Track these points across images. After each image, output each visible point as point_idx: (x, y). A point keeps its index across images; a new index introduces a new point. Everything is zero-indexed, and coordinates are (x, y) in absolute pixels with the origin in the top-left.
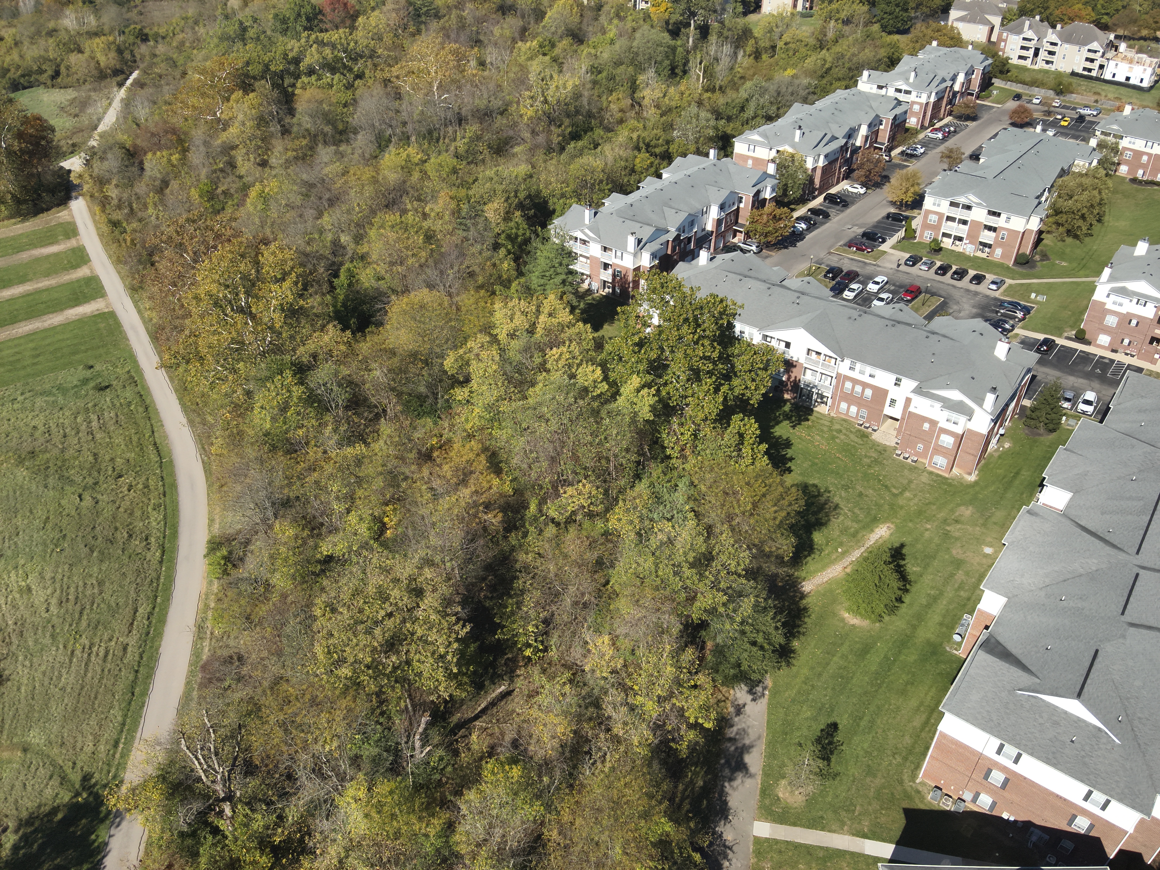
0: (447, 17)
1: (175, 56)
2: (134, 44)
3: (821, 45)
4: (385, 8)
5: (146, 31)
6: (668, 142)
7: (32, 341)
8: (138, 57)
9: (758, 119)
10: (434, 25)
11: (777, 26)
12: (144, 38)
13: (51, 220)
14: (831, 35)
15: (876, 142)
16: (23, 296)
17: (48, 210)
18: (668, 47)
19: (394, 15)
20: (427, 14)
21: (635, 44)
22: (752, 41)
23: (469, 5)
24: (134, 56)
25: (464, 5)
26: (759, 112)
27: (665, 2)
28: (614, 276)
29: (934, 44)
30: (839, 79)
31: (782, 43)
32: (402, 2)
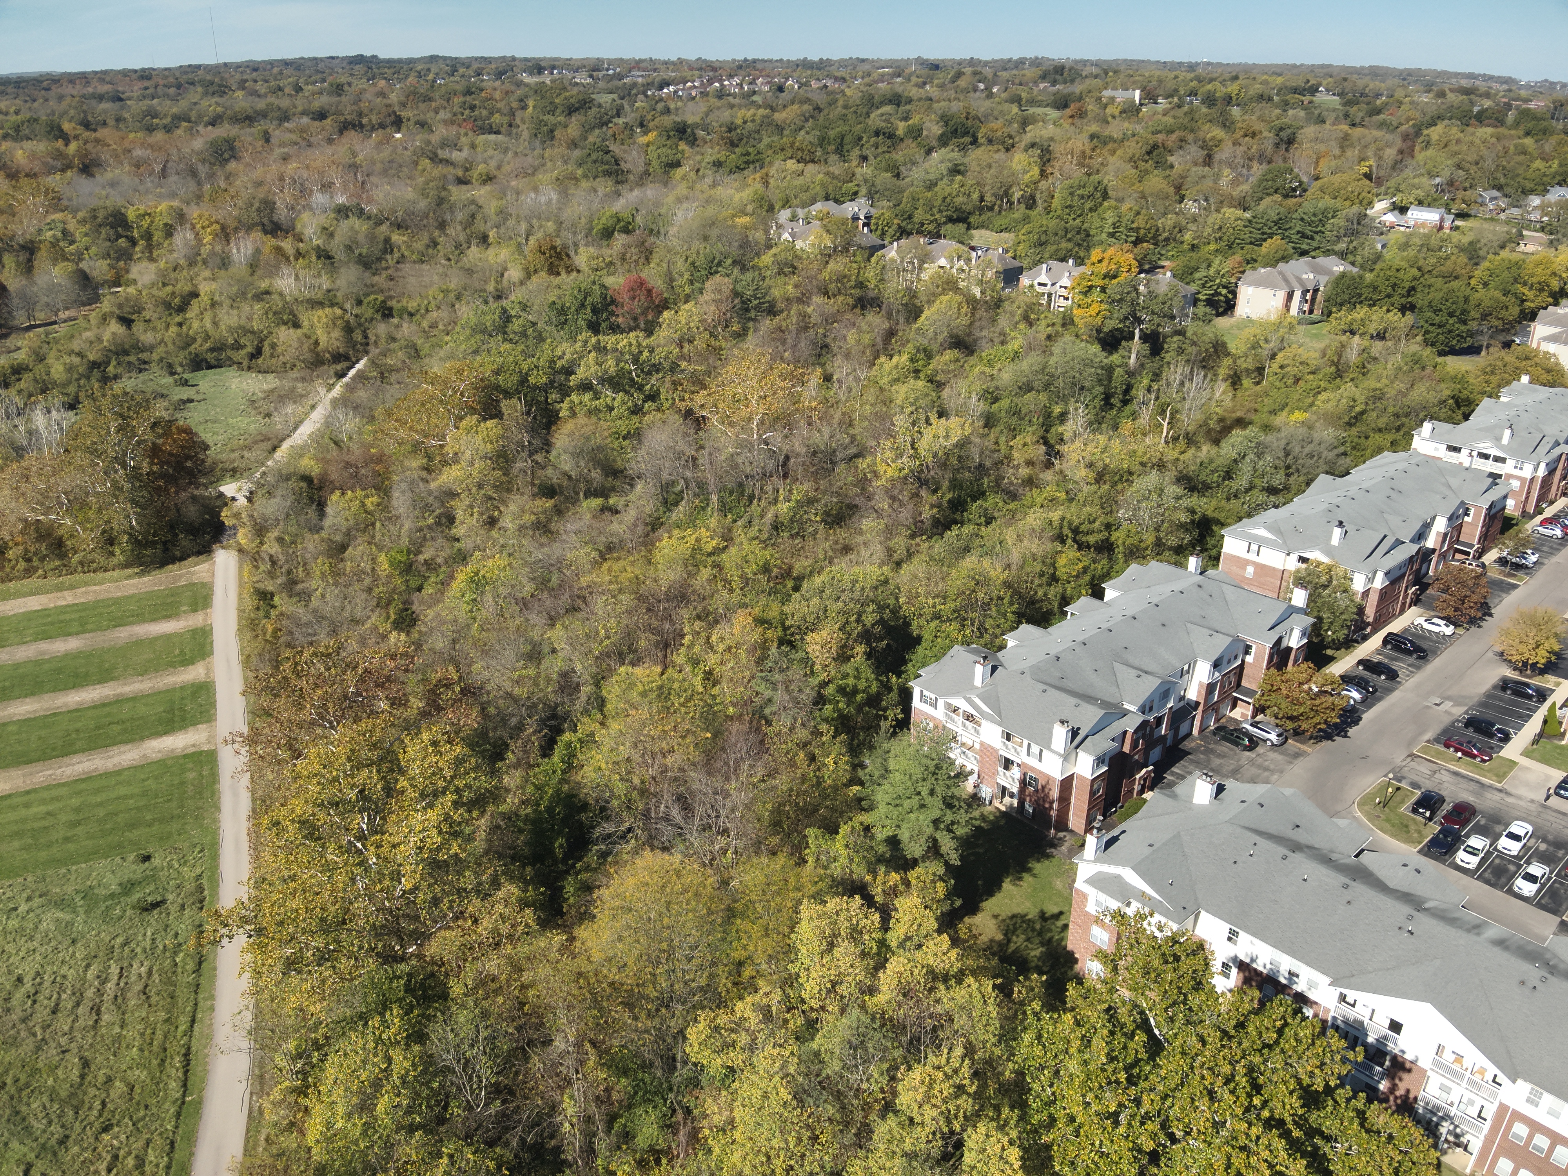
0: (785, 314)
1: (419, 342)
2: (372, 319)
3: (1339, 372)
4: (702, 300)
5: (393, 303)
6: (1108, 526)
7: (79, 793)
8: (372, 338)
9: (1255, 492)
10: (767, 324)
11: (1267, 341)
12: (387, 313)
13: (181, 576)
14: (1352, 356)
15: (1458, 541)
16: (95, 707)
17: (182, 559)
18: (1102, 368)
19: (713, 308)
20: (758, 308)
21: (1052, 361)
22: (1227, 362)
23: (817, 299)
24: (366, 337)
25: (810, 298)
26: (1257, 482)
27: (1097, 304)
28: (1024, 783)
29: (1525, 379)
30: (1380, 430)
31: (1275, 366)
32: (726, 290)
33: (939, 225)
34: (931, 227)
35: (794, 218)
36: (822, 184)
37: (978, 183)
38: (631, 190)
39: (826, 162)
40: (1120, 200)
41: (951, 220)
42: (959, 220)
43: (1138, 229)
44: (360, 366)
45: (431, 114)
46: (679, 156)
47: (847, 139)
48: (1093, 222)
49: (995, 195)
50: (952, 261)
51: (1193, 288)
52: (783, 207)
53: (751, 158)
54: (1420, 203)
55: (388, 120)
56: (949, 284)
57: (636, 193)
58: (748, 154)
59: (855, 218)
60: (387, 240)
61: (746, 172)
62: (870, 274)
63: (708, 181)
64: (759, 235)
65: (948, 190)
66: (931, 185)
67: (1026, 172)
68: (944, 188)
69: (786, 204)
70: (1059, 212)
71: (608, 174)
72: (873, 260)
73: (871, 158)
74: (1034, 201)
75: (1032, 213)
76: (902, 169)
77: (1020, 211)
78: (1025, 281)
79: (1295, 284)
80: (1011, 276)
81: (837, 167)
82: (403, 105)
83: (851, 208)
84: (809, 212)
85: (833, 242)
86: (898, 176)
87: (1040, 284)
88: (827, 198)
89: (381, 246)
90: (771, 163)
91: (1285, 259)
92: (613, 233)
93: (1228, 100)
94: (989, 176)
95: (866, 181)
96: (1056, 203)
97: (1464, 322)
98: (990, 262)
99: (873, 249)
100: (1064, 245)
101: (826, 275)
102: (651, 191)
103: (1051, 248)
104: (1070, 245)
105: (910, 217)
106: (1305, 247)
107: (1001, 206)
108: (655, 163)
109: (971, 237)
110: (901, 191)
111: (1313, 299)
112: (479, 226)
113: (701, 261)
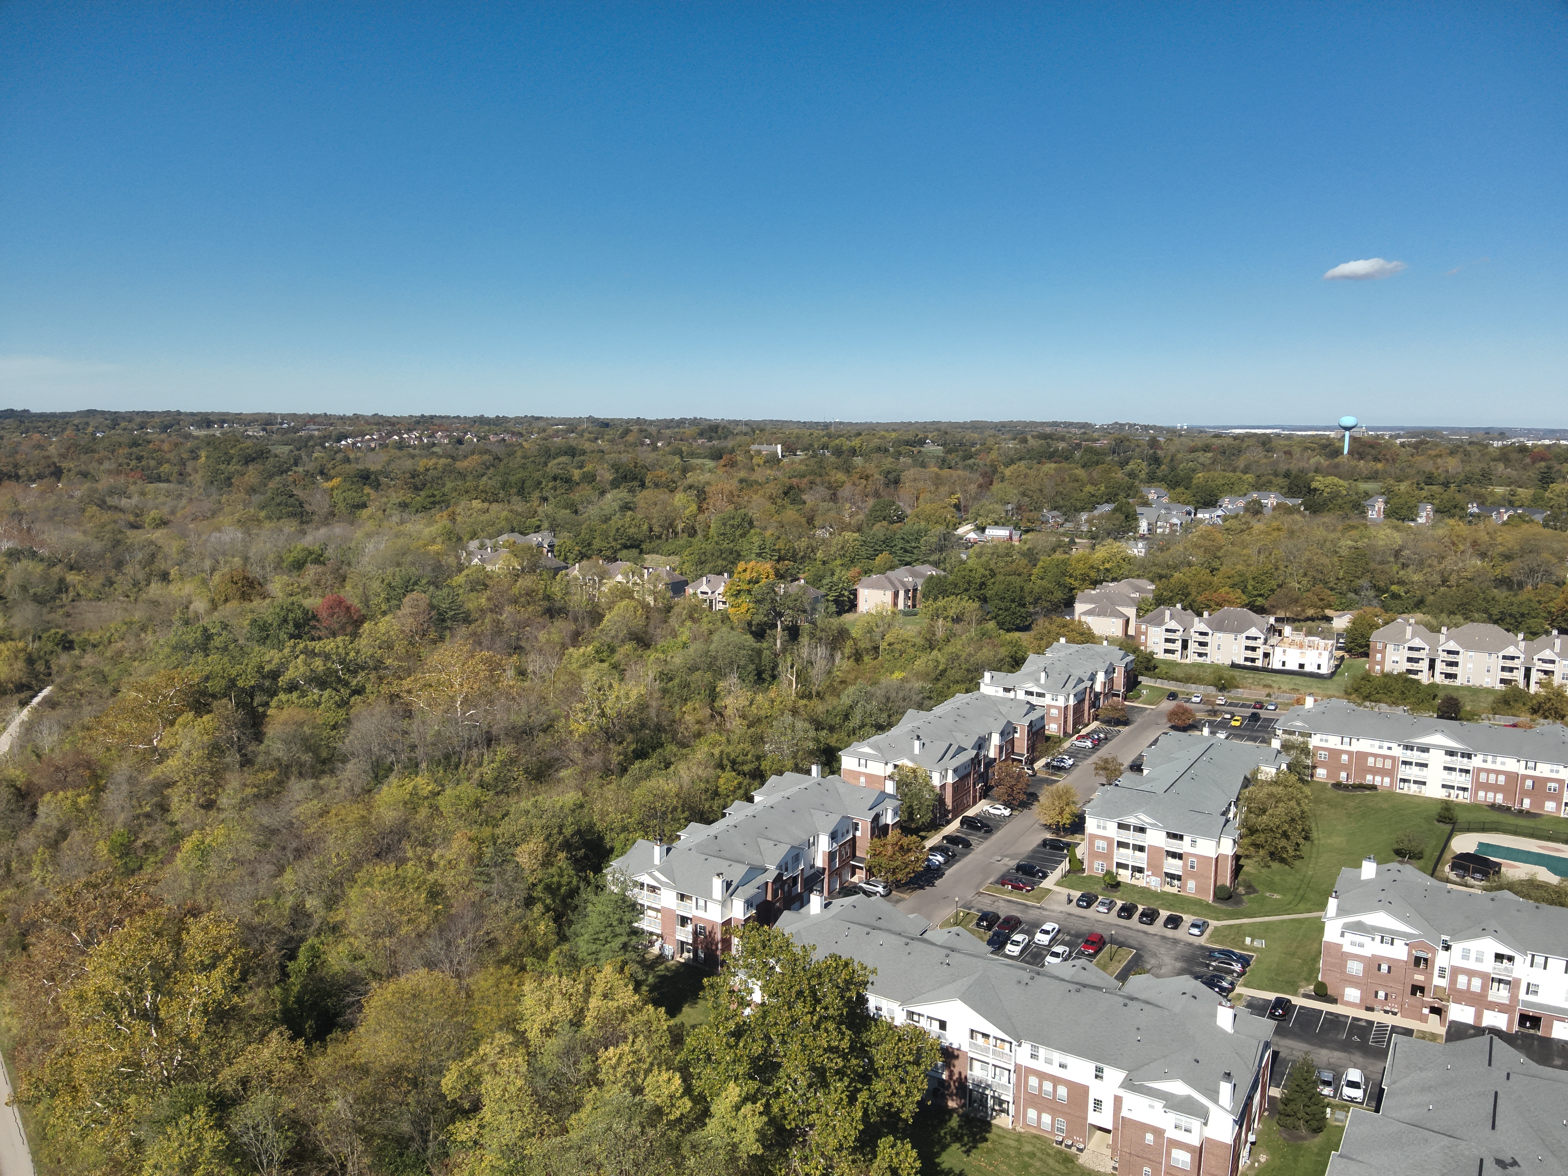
0: (479, 622)
1: (106, 669)
2: (53, 652)
3: (931, 644)
4: (399, 613)
5: (73, 637)
6: (758, 758)
8: (55, 668)
9: (867, 728)
10: (462, 631)
11: (877, 626)
12: (67, 645)
14: (940, 634)
15: (1012, 752)
18: (752, 650)
19: (411, 620)
20: (454, 618)
21: (713, 647)
22: (850, 643)
23: (508, 609)
24: (49, 668)
25: (502, 608)
26: (867, 720)
27: (746, 602)
28: (696, 934)
29: (1063, 640)
30: (958, 682)
31: (885, 644)
32: (423, 605)
33: (615, 552)
34: (608, 553)
35: (482, 547)
36: (507, 519)
37: (647, 517)
38: (317, 528)
39: (509, 502)
40: (765, 528)
41: (625, 547)
42: (632, 547)
43: (780, 550)
44: (46, 692)
45: (95, 464)
46: (365, 498)
47: (528, 483)
48: (743, 545)
49: (661, 526)
50: (627, 576)
51: (823, 591)
52: (472, 539)
53: (437, 499)
54: (996, 524)
55: (47, 471)
56: (626, 593)
57: (323, 531)
58: (434, 496)
59: (540, 545)
60: (62, 580)
61: (432, 511)
62: (556, 589)
63: (395, 519)
64: (452, 560)
65: (620, 523)
66: (606, 519)
67: (685, 508)
68: (616, 521)
69: (474, 536)
70: (716, 539)
71: (293, 515)
72: (558, 577)
73: (551, 498)
74: (695, 531)
75: (694, 540)
76: (580, 507)
77: (683, 539)
78: (690, 590)
79: (899, 586)
80: (678, 588)
81: (519, 506)
82: (63, 456)
83: (535, 539)
84: (497, 542)
85: (519, 564)
86: (576, 512)
87: (702, 593)
88: (513, 531)
89: (55, 585)
90: (456, 504)
91: (892, 568)
92: (303, 564)
93: (853, 452)
94: (654, 512)
95: (547, 516)
96: (712, 531)
97: (1024, 606)
98: (659, 576)
99: (557, 570)
100: (720, 562)
101: (515, 590)
102: (338, 529)
103: (709, 566)
104: (724, 563)
105: (589, 545)
106: (908, 559)
107: (667, 535)
108: (341, 505)
109: (644, 560)
110: (580, 525)
111: (914, 596)
112: (161, 565)
113: (397, 582)
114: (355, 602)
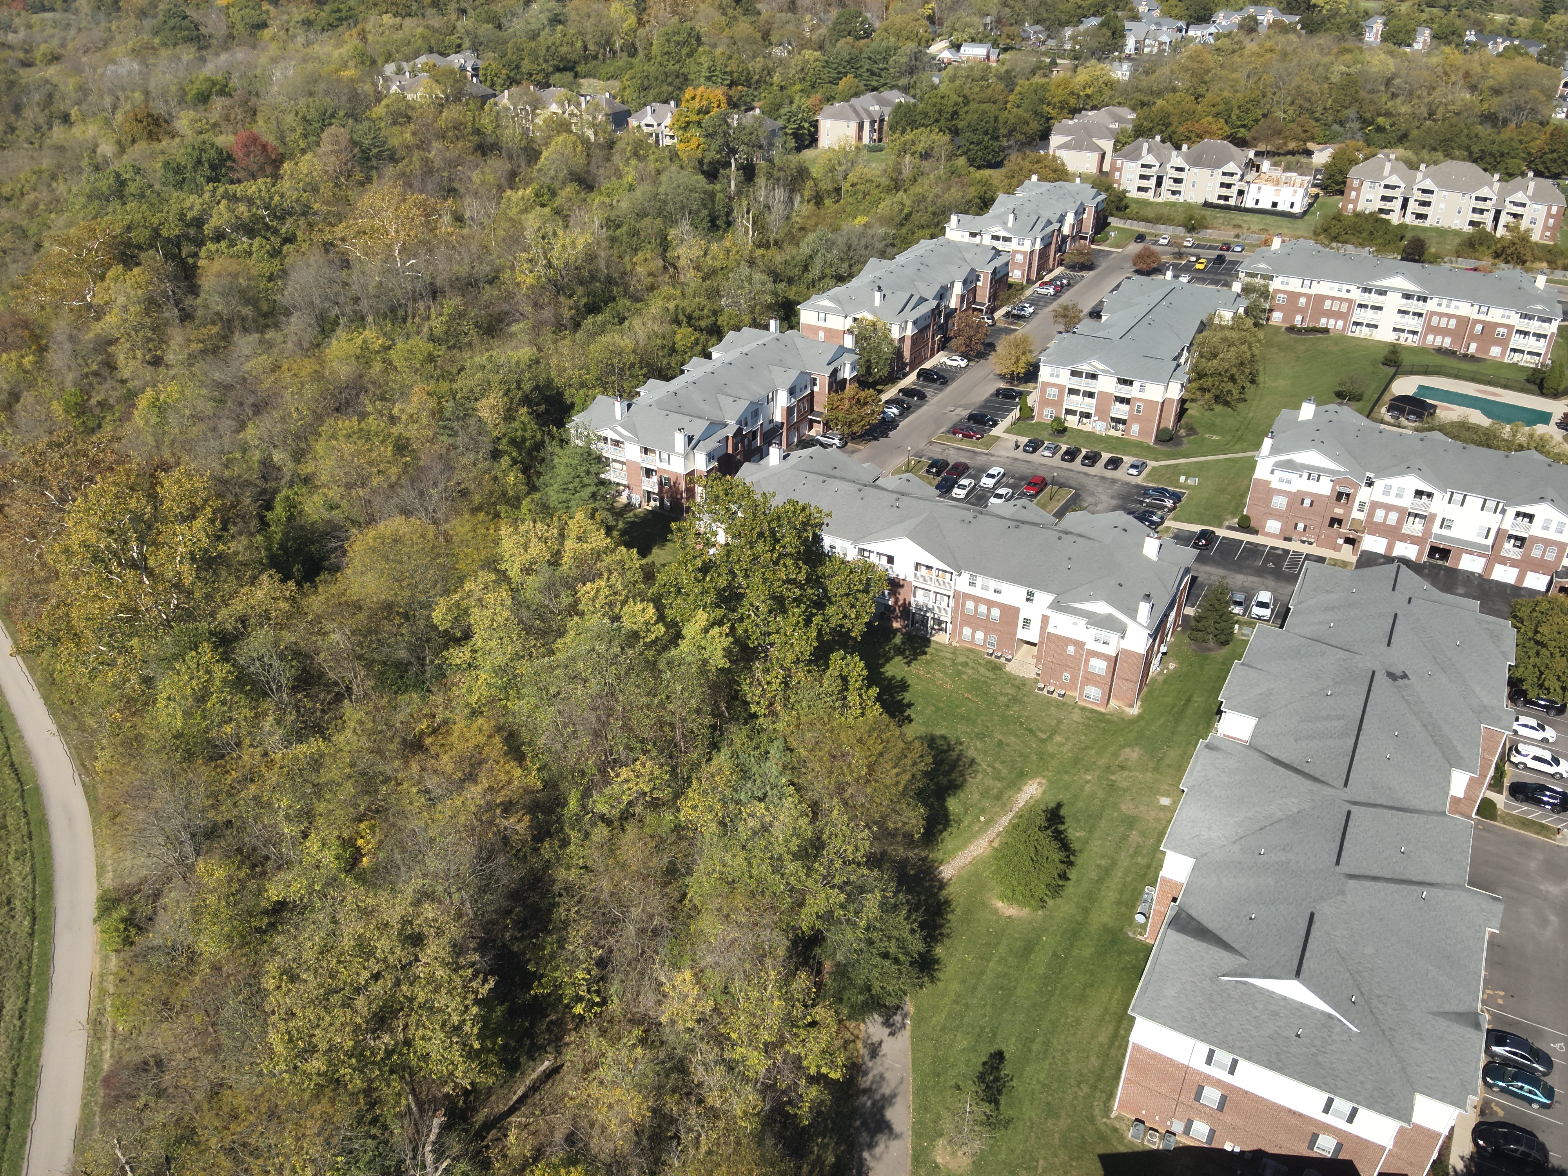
0: (406, 160)
1: (24, 223)
3: (896, 185)
4: (320, 151)
6: (715, 313)
9: (827, 279)
10: (390, 170)
11: (840, 164)
14: (907, 172)
15: (974, 302)
18: (705, 192)
19: (333, 158)
20: (379, 156)
21: (662, 190)
22: (810, 183)
23: (436, 145)
25: (430, 142)
26: (828, 271)
27: (695, 134)
28: (661, 484)
29: (1034, 178)
30: (923, 226)
31: (848, 185)
32: (344, 140)
33: (547, 76)
34: (540, 77)
35: (400, 71)
36: (423, 37)
37: (580, 33)
38: (217, 54)
39: (423, 15)
40: (714, 46)
41: (558, 69)
42: (565, 69)
43: (731, 73)
46: (264, 16)
48: (690, 66)
49: (596, 43)
50: (562, 105)
51: (780, 123)
52: (387, 61)
53: (343, 14)
54: (973, 40)
56: (563, 126)
57: (224, 56)
58: (339, 10)
59: (463, 69)
61: (340, 29)
62: (486, 121)
63: (301, 40)
64: (368, 87)
65: (550, 40)
66: (534, 36)
67: (623, 21)
68: (546, 38)
69: (389, 58)
70: (659, 59)
71: (189, 40)
72: (486, 107)
73: (471, 12)
74: (636, 50)
75: (635, 61)
76: (503, 20)
77: (622, 60)
78: (633, 122)
79: (864, 116)
80: (620, 119)
81: (435, 20)
83: (457, 60)
84: (415, 65)
85: (444, 92)
86: (499, 27)
87: (647, 125)
88: (431, 51)
90: (365, 19)
91: (857, 94)
92: (208, 97)
94: (588, 25)
95: (468, 33)
96: (655, 50)
97: (997, 139)
98: (598, 105)
99: (484, 99)
100: (665, 88)
101: (441, 123)
102: (240, 54)
103: (653, 92)
104: (670, 89)
105: (518, 67)
106: (875, 84)
107: (604, 55)
108: (239, 26)
109: (580, 86)
110: (505, 42)
111: (881, 129)
112: (59, 105)
113: (312, 114)
114: (270, 139)
